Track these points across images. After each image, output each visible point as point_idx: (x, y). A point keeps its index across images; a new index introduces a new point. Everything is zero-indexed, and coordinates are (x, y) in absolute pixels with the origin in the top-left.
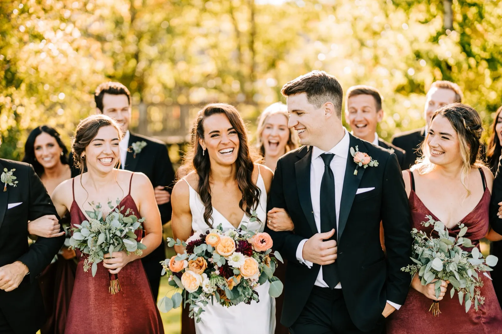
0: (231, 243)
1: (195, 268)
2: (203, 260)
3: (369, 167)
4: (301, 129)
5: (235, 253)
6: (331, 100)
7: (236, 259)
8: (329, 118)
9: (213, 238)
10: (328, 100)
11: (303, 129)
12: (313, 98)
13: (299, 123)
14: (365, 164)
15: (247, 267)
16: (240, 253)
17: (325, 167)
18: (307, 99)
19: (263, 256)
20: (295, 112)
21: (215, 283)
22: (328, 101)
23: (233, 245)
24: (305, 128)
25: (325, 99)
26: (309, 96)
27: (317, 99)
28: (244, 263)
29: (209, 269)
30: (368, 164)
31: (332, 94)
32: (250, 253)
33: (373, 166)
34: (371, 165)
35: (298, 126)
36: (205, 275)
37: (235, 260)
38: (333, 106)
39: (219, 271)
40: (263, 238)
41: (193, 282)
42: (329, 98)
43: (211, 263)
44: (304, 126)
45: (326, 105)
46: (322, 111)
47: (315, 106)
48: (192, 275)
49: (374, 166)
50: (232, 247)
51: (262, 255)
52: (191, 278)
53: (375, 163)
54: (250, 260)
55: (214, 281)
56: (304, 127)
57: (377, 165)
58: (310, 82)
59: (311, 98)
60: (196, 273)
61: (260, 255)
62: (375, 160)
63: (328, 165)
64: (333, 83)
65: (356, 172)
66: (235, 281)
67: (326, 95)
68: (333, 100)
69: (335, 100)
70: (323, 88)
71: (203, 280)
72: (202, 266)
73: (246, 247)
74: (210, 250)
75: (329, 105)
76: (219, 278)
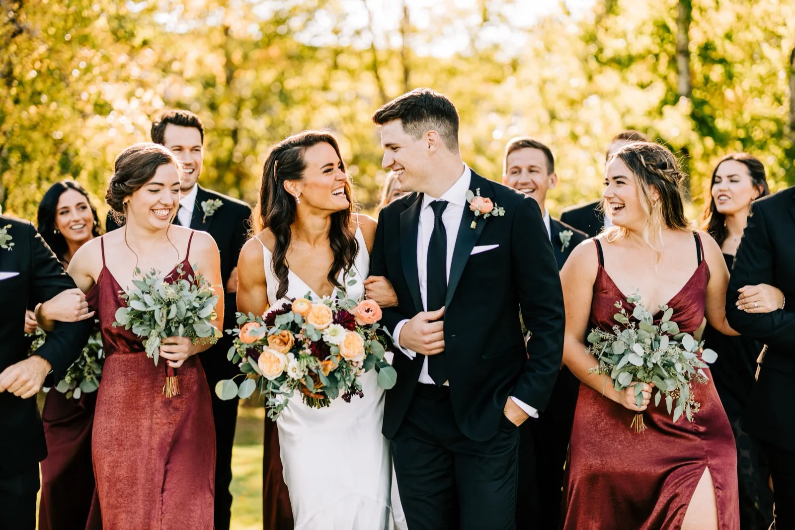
0: (327, 312)
1: (278, 344)
2: (288, 335)
3: (491, 217)
4: (398, 170)
5: (332, 326)
6: (436, 127)
7: (335, 333)
8: (434, 152)
9: (302, 304)
10: (431, 128)
11: (401, 169)
12: (410, 126)
13: (395, 161)
14: (486, 213)
15: (348, 344)
16: (339, 325)
17: (435, 219)
18: (402, 128)
19: (368, 332)
20: (389, 146)
21: (306, 364)
22: (433, 129)
23: (329, 315)
24: (404, 169)
25: (428, 126)
26: (405, 123)
27: (416, 127)
28: (344, 338)
29: (297, 348)
30: (490, 213)
31: (438, 119)
32: (352, 326)
33: (497, 215)
34: (495, 213)
35: (394, 165)
36: (292, 355)
37: (332, 334)
38: (437, 137)
39: (311, 350)
40: (368, 307)
41: (275, 365)
42: (433, 124)
43: (299, 340)
44: (401, 165)
45: (429, 135)
46: (424, 143)
47: (414, 137)
48: (274, 355)
49: (499, 215)
50: (328, 317)
51: (367, 330)
52: (273, 359)
53: (501, 212)
54: (352, 335)
55: (304, 362)
56: (401, 167)
57: (503, 214)
58: (405, 104)
59: (408, 125)
60: (279, 351)
61: (365, 331)
62: (500, 207)
63: (438, 217)
64: (439, 103)
65: (473, 225)
66: (332, 364)
67: (428, 121)
68: (439, 127)
69: (441, 127)
70: (424, 112)
71: (289, 362)
72: (288, 342)
73: (347, 318)
74: (298, 321)
75: (431, 134)
76: (312, 359)
